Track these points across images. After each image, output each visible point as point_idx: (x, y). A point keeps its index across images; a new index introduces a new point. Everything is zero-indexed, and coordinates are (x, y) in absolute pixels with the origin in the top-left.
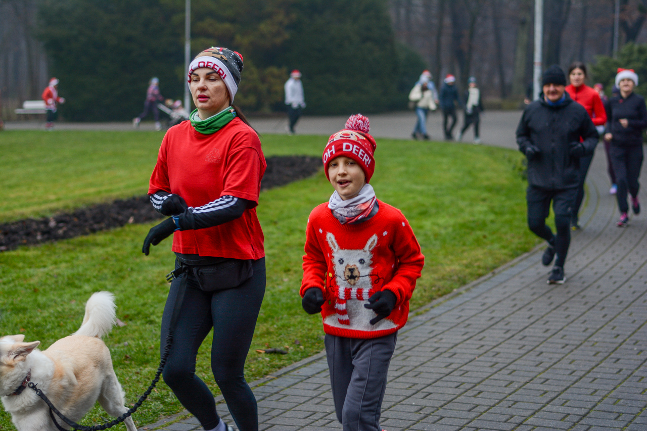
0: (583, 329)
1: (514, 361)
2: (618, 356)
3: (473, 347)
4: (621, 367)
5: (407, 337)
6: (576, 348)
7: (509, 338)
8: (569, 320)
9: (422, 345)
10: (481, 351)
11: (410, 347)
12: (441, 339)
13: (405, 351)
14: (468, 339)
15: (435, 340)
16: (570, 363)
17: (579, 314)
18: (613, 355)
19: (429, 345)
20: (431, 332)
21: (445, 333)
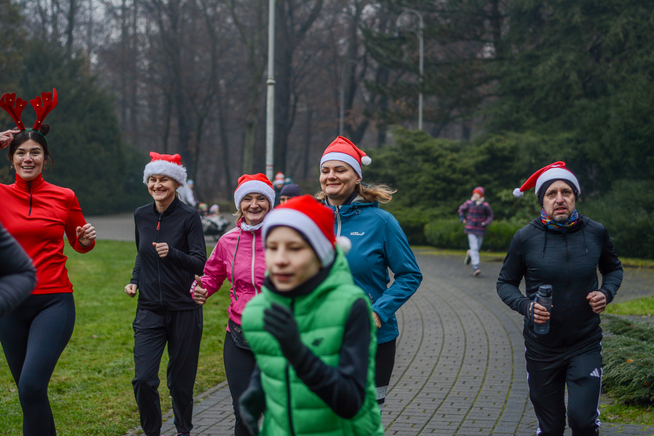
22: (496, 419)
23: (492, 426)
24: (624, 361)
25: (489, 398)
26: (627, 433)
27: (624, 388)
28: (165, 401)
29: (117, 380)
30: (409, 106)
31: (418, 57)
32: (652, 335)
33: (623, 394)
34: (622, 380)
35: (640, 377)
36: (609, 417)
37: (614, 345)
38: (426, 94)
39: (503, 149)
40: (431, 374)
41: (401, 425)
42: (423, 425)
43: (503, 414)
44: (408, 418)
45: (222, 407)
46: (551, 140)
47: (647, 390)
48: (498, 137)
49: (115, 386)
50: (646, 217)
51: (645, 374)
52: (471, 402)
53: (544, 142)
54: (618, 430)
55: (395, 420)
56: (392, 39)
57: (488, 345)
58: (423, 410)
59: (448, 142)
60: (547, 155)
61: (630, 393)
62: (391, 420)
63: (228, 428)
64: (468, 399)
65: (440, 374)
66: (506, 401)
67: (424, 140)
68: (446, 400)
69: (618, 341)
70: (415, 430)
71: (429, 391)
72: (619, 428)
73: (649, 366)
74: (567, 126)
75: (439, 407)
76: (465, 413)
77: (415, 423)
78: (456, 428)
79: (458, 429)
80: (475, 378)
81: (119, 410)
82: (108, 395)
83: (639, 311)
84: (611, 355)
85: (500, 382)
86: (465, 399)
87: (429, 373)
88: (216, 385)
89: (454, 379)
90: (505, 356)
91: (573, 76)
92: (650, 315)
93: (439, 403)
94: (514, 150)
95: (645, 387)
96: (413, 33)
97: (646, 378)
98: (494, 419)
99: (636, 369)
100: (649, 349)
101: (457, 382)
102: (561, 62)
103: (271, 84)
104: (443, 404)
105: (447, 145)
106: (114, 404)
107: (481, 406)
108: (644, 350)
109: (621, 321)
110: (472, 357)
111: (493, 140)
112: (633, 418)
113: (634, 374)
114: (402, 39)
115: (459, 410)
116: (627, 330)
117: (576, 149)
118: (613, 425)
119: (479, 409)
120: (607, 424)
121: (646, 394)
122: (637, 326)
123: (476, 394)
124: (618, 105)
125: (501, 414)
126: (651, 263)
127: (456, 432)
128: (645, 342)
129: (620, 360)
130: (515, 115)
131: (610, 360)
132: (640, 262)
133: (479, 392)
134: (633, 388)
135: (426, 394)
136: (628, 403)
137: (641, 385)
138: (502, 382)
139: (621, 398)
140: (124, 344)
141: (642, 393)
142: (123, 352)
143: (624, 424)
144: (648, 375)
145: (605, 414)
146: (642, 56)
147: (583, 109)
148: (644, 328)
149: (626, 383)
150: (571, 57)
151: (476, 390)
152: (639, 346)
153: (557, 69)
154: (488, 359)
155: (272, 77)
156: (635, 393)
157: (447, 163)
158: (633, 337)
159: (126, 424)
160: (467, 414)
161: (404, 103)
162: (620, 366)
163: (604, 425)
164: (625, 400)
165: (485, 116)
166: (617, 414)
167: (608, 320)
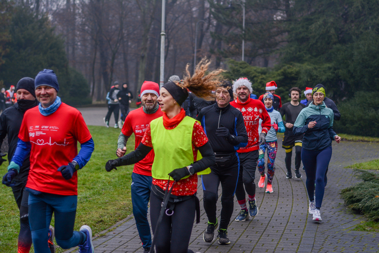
5: (107, 245)
6: (207, 250)
8: (199, 233)
12: (127, 246)
15: (124, 247)
19: (121, 250)
20: (120, 242)
21: (129, 242)
22: (303, 229)
23: (301, 233)
24: (374, 197)
25: (297, 217)
26: (378, 238)
27: (375, 212)
29: (84, 205)
30: (236, 47)
31: (242, 19)
33: (374, 216)
34: (374, 207)
36: (367, 229)
37: (366, 187)
38: (245, 40)
39: (292, 73)
40: (262, 203)
41: (249, 232)
42: (262, 232)
43: (307, 226)
44: (253, 228)
46: (319, 68)
48: (288, 66)
49: (84, 209)
50: (374, 112)
52: (287, 219)
53: (315, 69)
54: (373, 236)
55: (246, 229)
56: (227, 8)
57: (292, 186)
58: (261, 224)
59: (260, 68)
60: (317, 76)
61: (378, 215)
62: (244, 229)
64: (285, 217)
65: (267, 203)
66: (307, 219)
67: (246, 67)
68: (273, 218)
69: (368, 185)
70: (258, 235)
71: (262, 213)
72: (373, 235)
74: (329, 60)
75: (269, 222)
76: (285, 225)
77: (257, 231)
78: (281, 234)
79: (282, 234)
80: (287, 205)
81: (88, 222)
82: (81, 214)
83: (375, 168)
84: (366, 193)
85: (302, 208)
86: (283, 217)
87: (261, 202)
89: (275, 206)
90: (302, 193)
91: (332, 31)
93: (269, 219)
94: (298, 73)
96: (239, 5)
98: (301, 229)
101: (277, 208)
102: (325, 23)
103: (163, 35)
104: (272, 220)
105: (259, 70)
106: (85, 219)
107: (293, 221)
109: (369, 174)
110: (283, 193)
111: (286, 67)
114: (233, 8)
115: (281, 224)
116: (373, 179)
117: (334, 73)
118: (369, 233)
119: (292, 223)
120: (366, 232)
122: (378, 176)
123: (289, 214)
124: (359, 48)
125: (305, 226)
126: (377, 139)
127: (281, 236)
129: (372, 196)
130: (298, 53)
131: (366, 196)
132: (371, 139)
133: (291, 213)
135: (261, 214)
136: (377, 221)
138: (303, 208)
139: (373, 218)
140: (83, 184)
142: (84, 189)
143: (376, 232)
145: (364, 226)
146: (372, 19)
147: (338, 50)
149: (376, 209)
150: (331, 20)
151: (289, 212)
153: (323, 27)
154: (293, 195)
155: (164, 31)
157: (259, 81)
158: (376, 182)
160: (286, 226)
161: (233, 46)
162: (372, 200)
163: (365, 233)
164: (375, 219)
165: (281, 54)
166: (371, 227)
167: (361, 173)
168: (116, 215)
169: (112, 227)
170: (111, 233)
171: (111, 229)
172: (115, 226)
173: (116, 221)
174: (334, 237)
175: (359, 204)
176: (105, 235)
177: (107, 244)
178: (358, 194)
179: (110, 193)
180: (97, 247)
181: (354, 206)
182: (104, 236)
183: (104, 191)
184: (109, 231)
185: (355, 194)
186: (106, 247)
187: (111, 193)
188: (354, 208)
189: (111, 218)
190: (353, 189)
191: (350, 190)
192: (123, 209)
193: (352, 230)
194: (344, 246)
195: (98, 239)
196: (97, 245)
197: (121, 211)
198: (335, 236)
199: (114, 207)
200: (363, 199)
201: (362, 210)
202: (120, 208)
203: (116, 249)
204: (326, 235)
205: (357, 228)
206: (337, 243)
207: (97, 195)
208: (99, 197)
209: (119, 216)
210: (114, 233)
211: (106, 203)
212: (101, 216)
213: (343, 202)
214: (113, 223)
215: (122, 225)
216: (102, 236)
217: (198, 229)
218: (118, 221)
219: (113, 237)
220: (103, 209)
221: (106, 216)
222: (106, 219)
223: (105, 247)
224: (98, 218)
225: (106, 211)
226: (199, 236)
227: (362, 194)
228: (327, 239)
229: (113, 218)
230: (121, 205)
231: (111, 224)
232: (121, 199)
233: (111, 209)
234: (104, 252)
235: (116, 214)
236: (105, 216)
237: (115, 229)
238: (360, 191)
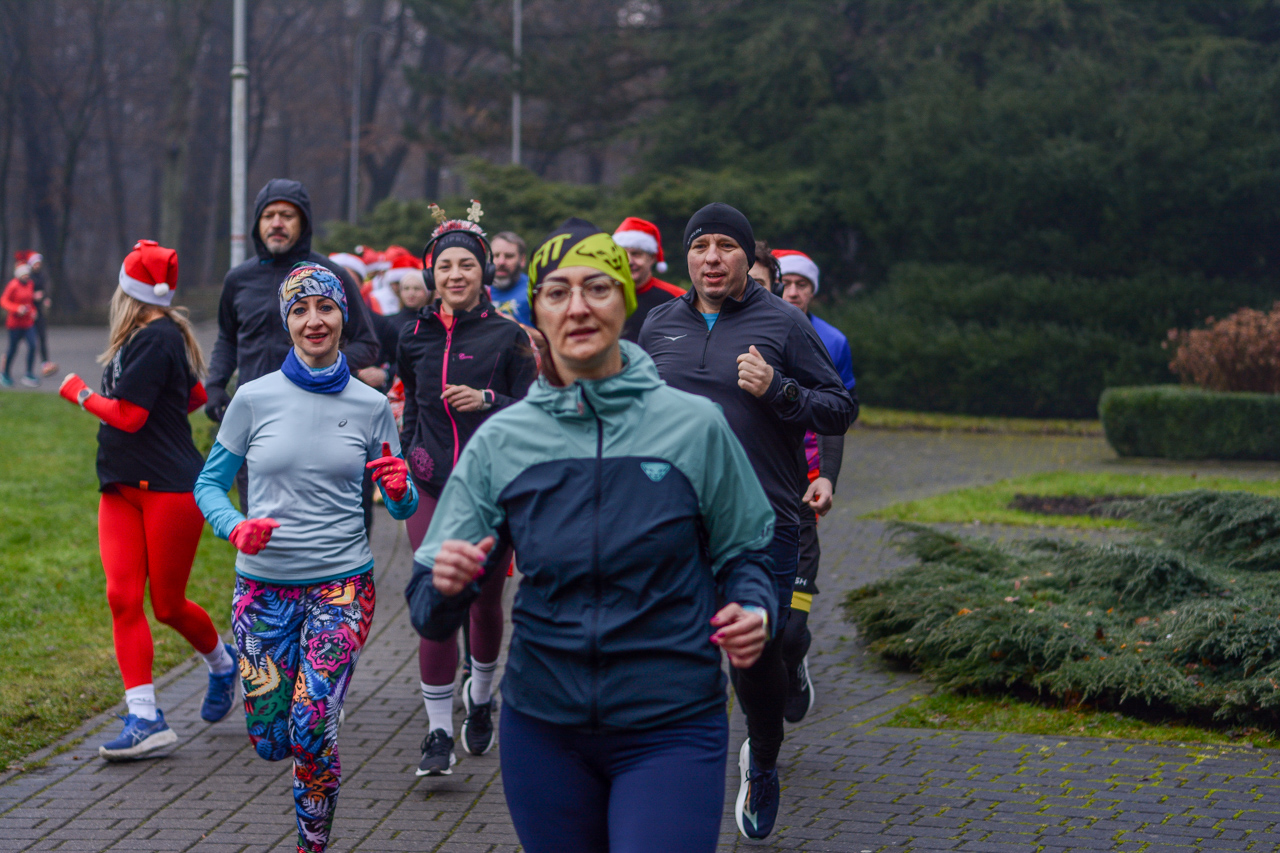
0: (401, 767)
1: (280, 840)
2: (481, 818)
3: (192, 814)
4: (491, 840)
5: (49, 800)
6: (395, 807)
7: (259, 793)
8: (368, 750)
9: (85, 814)
10: (208, 822)
11: (60, 822)
13: (53, 830)
14: (176, 798)
15: (107, 803)
16: (392, 838)
17: (385, 737)
18: (470, 817)
19: (99, 815)
20: (97, 787)
21: (127, 786)
24: (954, 612)
26: (969, 748)
27: (957, 663)
28: (74, 704)
30: (493, 118)
31: (511, 23)
32: (995, 561)
33: (955, 675)
34: (953, 648)
35: (987, 642)
36: (930, 719)
37: (929, 581)
38: (525, 94)
39: (679, 204)
45: (187, 714)
46: (772, 186)
47: (1000, 667)
48: (669, 179)
50: (955, 332)
51: (995, 636)
53: (759, 189)
54: (951, 743)
59: (576, 188)
60: (764, 214)
61: (968, 673)
63: (208, 754)
67: (525, 186)
69: (936, 574)
72: (953, 739)
73: (1002, 620)
74: (803, 159)
83: (958, 516)
84: (927, 600)
88: (168, 671)
91: (814, 63)
92: (977, 522)
95: (995, 660)
97: (997, 645)
99: (977, 628)
100: (994, 589)
102: (789, 35)
103: (239, 76)
105: (571, 196)
108: (984, 589)
109: (938, 536)
111: (660, 184)
112: (975, 718)
113: (976, 637)
116: (950, 553)
117: (819, 202)
118: (939, 732)
120: (929, 731)
121: (997, 674)
122: (966, 545)
124: (901, 119)
126: (966, 423)
128: (985, 576)
129: (946, 610)
130: (701, 137)
131: (927, 611)
132: (945, 421)
134: (973, 663)
136: (964, 692)
137: (989, 658)
139: (952, 682)
141: (992, 673)
143: (960, 731)
144: (1002, 639)
145: (922, 712)
146: (944, 23)
147: (834, 125)
148: (981, 548)
149: (960, 654)
150: (810, 24)
152: (977, 583)
153: (783, 48)
155: (242, 63)
156: (977, 671)
158: (961, 565)
159: (4, 750)
161: (483, 114)
162: (948, 623)
163: (924, 734)
164: (958, 686)
165: (643, 140)
166: (945, 712)
167: (912, 534)
168: (82, 696)
169: (70, 738)
170: (66, 758)
171: (64, 744)
172: (79, 732)
173: (82, 717)
174: (824, 750)
175: (907, 637)
176: (45, 767)
177: (51, 796)
178: (902, 606)
179: (61, 621)
180: (16, 806)
181: (892, 643)
182: (40, 768)
183: (40, 614)
184: (60, 752)
185: (893, 604)
186: (48, 805)
187: (66, 621)
188: (888, 650)
189: (65, 708)
190: (885, 588)
191: (874, 593)
192: (108, 673)
193: (882, 725)
194: (857, 779)
195: (21, 781)
196: (16, 801)
197: (99, 682)
198: (828, 747)
199: (76, 670)
200: (917, 620)
201: (914, 658)
202: (96, 672)
203: (82, 811)
204: (797, 744)
205: (898, 717)
206: (834, 770)
207: (13, 629)
208: (22, 636)
209: (95, 700)
210: (76, 759)
211: (47, 656)
212: (31, 700)
213: (852, 633)
214: (72, 723)
215: (104, 728)
216: (34, 769)
217: (365, 736)
218: (88, 718)
219: (72, 773)
220: (36, 675)
221: (48, 701)
222: (49, 710)
223: (42, 805)
224: (18, 707)
225: (46, 683)
226: (370, 761)
227: (913, 606)
228: (799, 759)
229: (72, 708)
230: (101, 660)
231: (65, 728)
232: (101, 640)
233: (65, 674)
234: (41, 823)
235: (83, 691)
236: (45, 698)
237: (79, 743)
238: (909, 593)
